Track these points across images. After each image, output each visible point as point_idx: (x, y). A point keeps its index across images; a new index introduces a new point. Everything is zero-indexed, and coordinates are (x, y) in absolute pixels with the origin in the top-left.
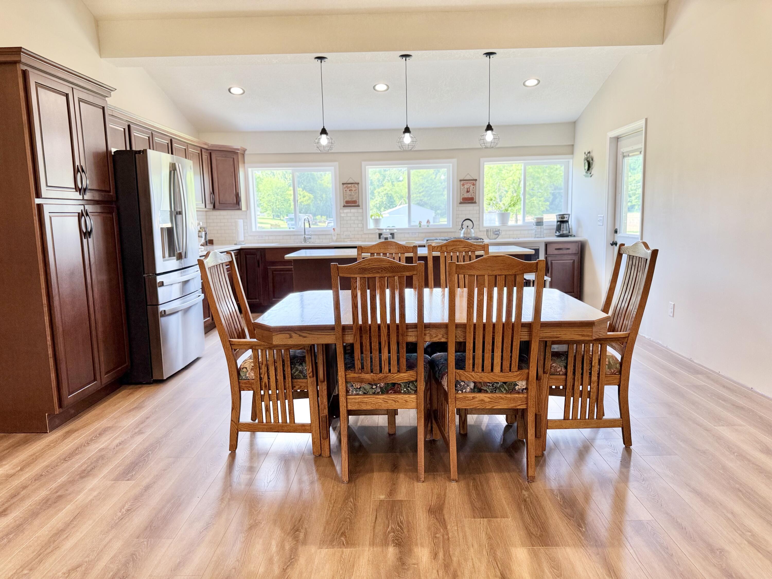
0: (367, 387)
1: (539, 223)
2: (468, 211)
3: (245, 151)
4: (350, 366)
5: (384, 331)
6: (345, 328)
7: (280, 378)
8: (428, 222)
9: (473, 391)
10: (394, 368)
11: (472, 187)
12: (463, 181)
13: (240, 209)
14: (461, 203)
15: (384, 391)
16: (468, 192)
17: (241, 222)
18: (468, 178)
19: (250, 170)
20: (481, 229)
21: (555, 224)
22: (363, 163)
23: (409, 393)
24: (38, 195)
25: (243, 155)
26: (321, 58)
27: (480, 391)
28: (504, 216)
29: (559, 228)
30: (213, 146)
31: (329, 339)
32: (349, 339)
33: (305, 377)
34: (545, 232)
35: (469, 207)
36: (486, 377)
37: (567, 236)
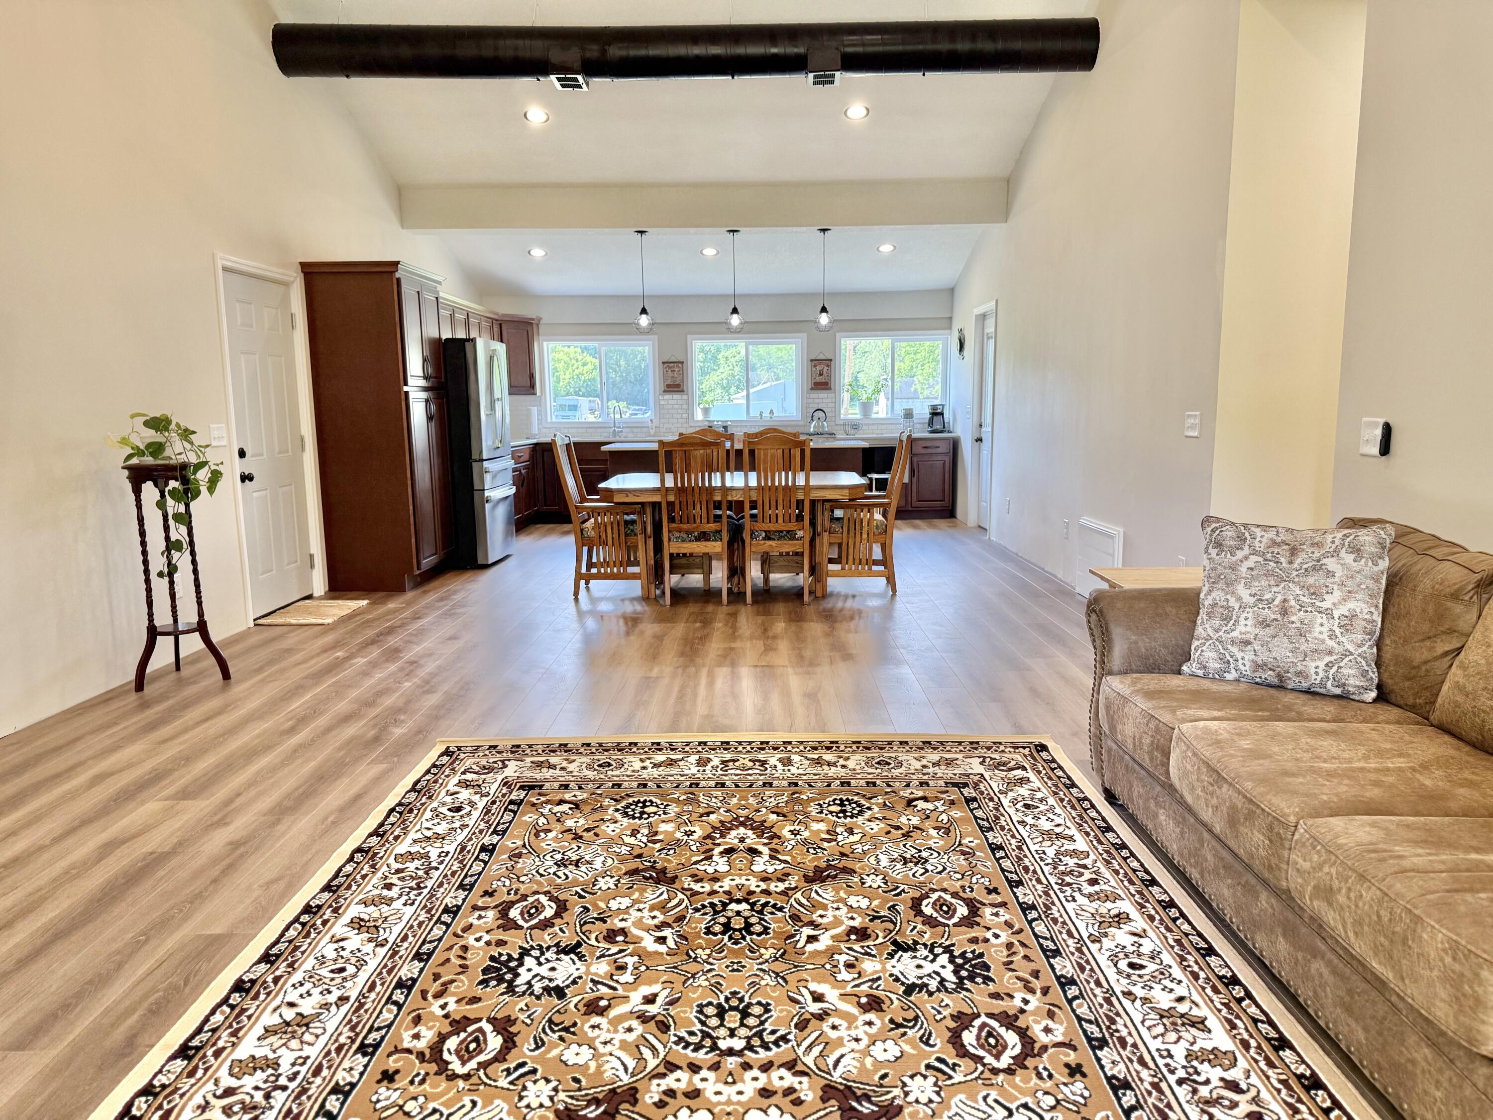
0: (685, 536)
1: (908, 415)
2: (822, 398)
3: (540, 319)
4: (672, 520)
5: (697, 491)
6: (668, 489)
7: (616, 535)
8: (771, 412)
9: (764, 539)
10: (704, 520)
11: (826, 369)
12: (815, 362)
13: (535, 394)
14: (812, 389)
15: (698, 539)
16: (821, 375)
17: (534, 410)
18: (821, 357)
19: (545, 343)
20: (838, 422)
21: (929, 416)
22: (689, 337)
23: (715, 540)
24: (406, 384)
25: (538, 325)
26: (642, 232)
27: (769, 539)
28: (866, 407)
29: (931, 422)
30: (503, 315)
31: (656, 498)
32: (671, 498)
33: (636, 535)
34: (918, 426)
35: (822, 395)
36: (772, 527)
37: (941, 432)
